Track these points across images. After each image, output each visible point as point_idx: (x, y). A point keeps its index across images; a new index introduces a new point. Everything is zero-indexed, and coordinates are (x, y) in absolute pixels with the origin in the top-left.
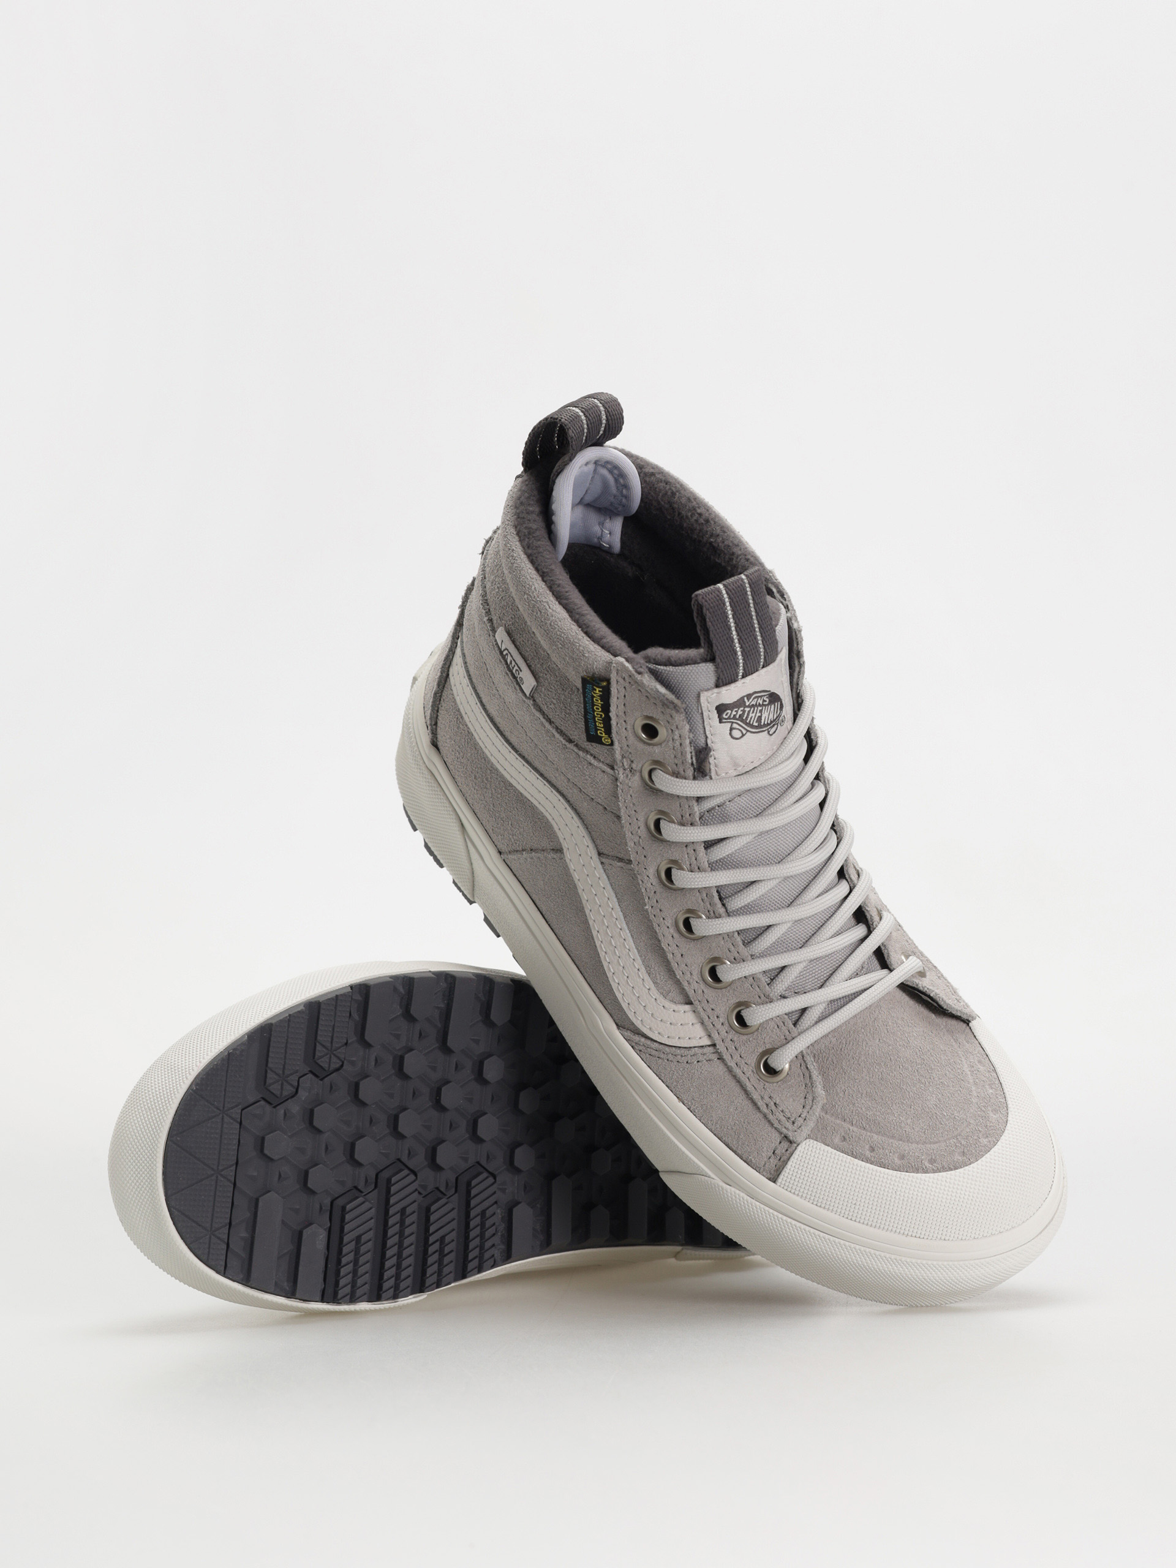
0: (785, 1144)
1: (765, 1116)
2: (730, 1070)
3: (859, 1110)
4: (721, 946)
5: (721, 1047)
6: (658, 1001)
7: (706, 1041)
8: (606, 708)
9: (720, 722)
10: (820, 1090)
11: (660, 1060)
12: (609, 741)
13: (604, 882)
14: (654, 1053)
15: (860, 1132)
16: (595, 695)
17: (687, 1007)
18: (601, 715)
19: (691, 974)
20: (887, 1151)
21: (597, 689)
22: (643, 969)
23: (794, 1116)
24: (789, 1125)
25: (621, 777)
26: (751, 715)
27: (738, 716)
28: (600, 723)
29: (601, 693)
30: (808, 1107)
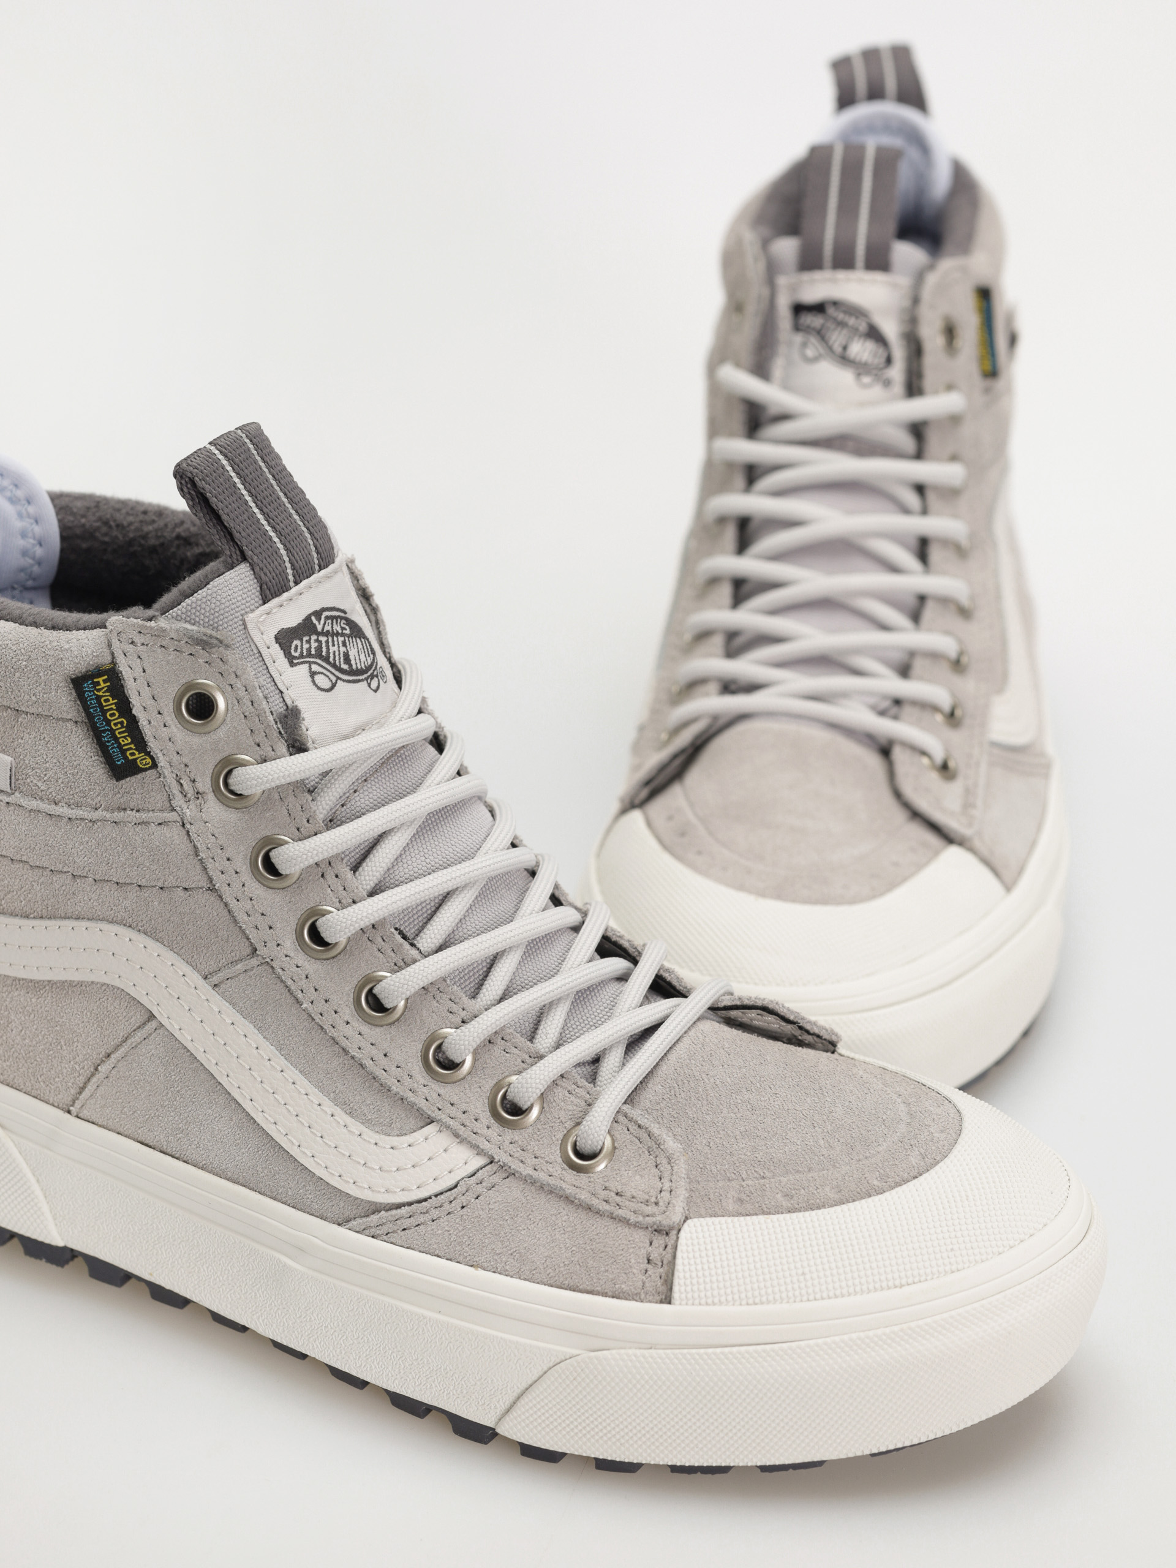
0: (659, 1241)
1: (612, 1217)
2: (532, 1182)
3: (743, 1157)
4: (436, 1010)
5: (501, 1156)
6: (380, 1143)
7: (481, 1161)
8: (124, 707)
9: (292, 664)
10: (671, 1144)
11: (421, 1227)
12: (149, 760)
13: (230, 1014)
14: (407, 1223)
15: (759, 1184)
16: (100, 694)
17: (431, 1129)
18: (122, 723)
19: (410, 1076)
20: (811, 1189)
21: (100, 680)
22: (338, 1111)
23: (653, 1193)
24: (649, 1209)
25: (189, 812)
26: (332, 649)
27: (313, 652)
28: (124, 737)
29: (109, 684)
30: (666, 1175)
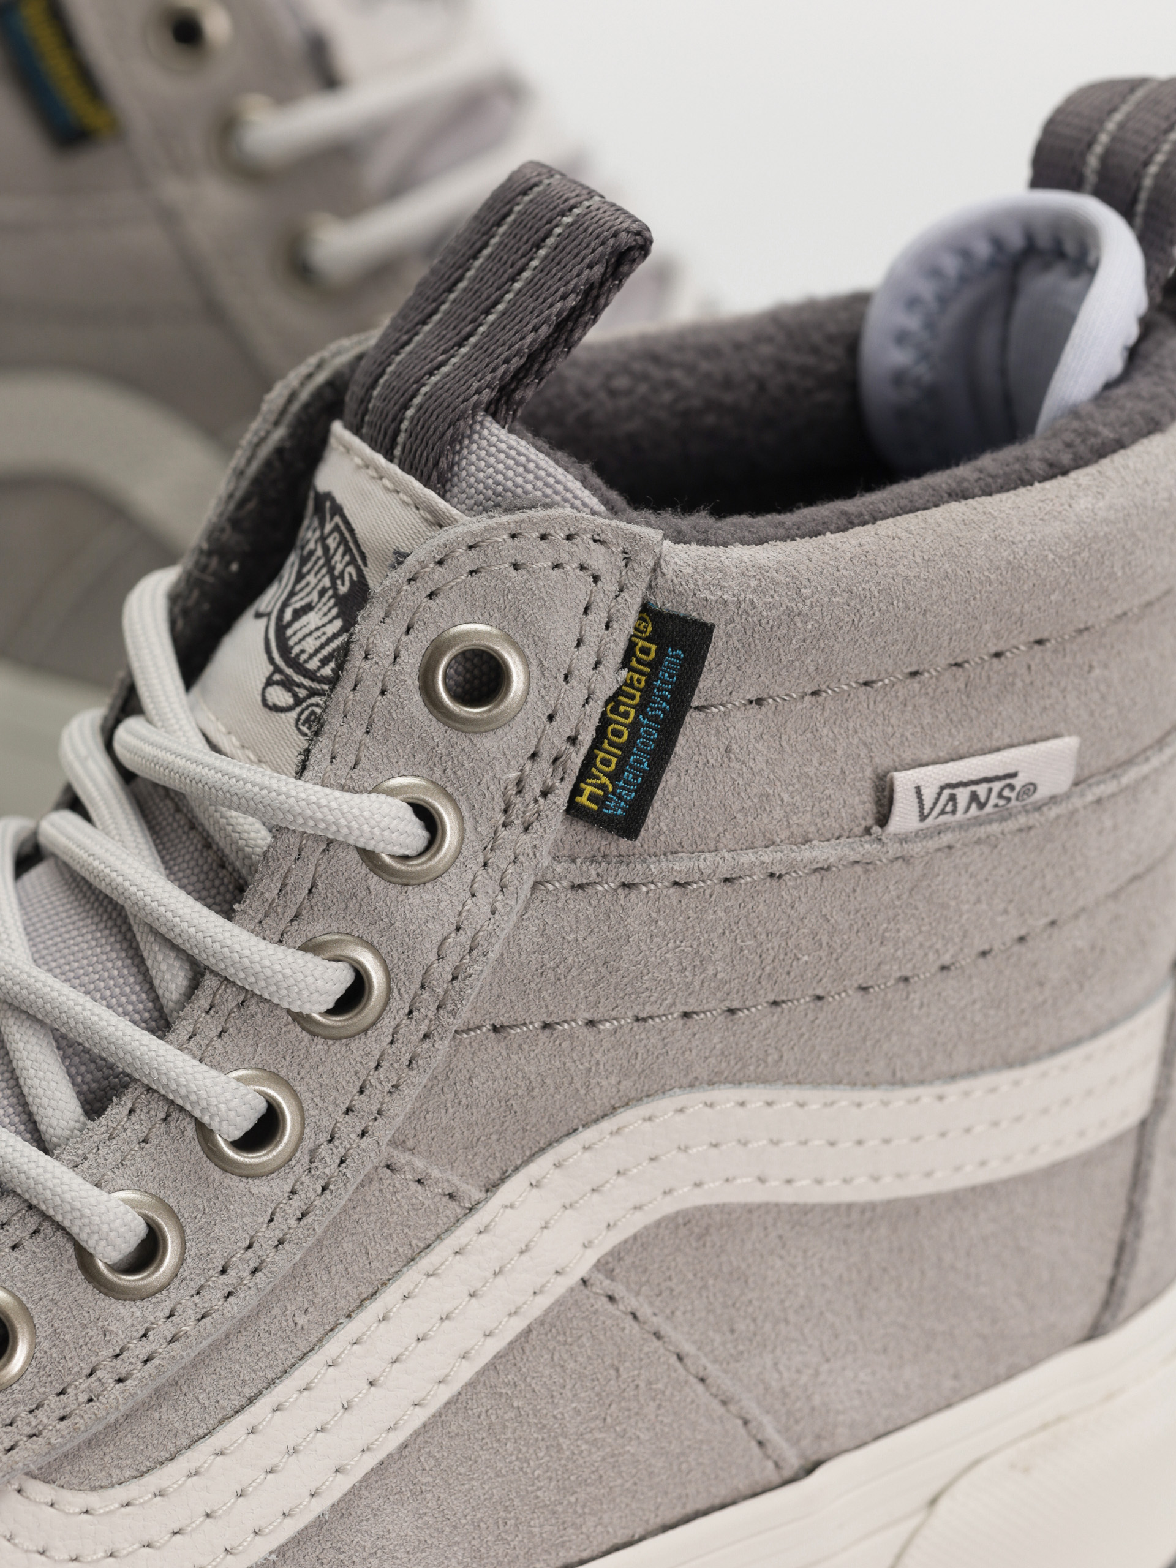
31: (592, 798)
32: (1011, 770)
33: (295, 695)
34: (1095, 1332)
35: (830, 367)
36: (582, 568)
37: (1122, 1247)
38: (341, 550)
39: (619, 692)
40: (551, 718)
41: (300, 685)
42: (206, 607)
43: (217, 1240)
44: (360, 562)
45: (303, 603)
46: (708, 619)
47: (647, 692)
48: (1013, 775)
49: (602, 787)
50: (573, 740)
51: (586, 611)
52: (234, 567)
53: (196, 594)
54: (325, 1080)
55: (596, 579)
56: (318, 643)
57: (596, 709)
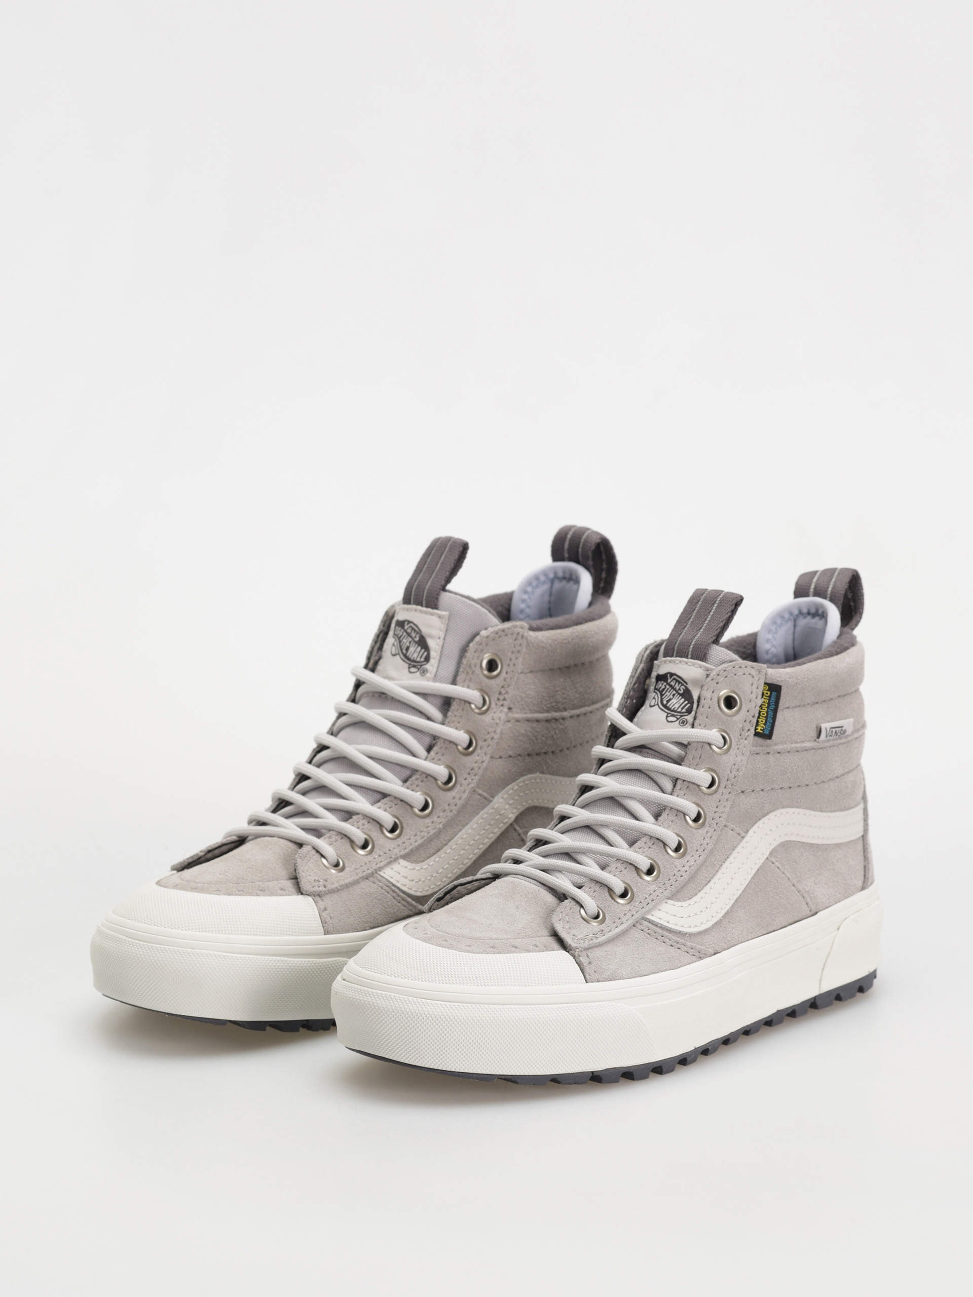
31: (761, 730)
32: (842, 725)
33: (676, 718)
34: (863, 888)
35: (749, 651)
36: (750, 674)
37: (865, 867)
38: (677, 683)
39: (762, 705)
40: (748, 711)
41: (677, 715)
42: (628, 712)
43: (694, 843)
44: (685, 684)
45: (668, 699)
46: (780, 684)
47: (769, 704)
48: (842, 727)
49: (762, 727)
50: (753, 717)
51: (752, 685)
52: (634, 701)
53: (625, 709)
54: (709, 804)
55: (753, 677)
56: (679, 705)
57: (758, 709)
